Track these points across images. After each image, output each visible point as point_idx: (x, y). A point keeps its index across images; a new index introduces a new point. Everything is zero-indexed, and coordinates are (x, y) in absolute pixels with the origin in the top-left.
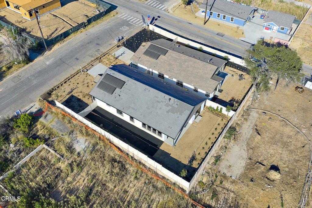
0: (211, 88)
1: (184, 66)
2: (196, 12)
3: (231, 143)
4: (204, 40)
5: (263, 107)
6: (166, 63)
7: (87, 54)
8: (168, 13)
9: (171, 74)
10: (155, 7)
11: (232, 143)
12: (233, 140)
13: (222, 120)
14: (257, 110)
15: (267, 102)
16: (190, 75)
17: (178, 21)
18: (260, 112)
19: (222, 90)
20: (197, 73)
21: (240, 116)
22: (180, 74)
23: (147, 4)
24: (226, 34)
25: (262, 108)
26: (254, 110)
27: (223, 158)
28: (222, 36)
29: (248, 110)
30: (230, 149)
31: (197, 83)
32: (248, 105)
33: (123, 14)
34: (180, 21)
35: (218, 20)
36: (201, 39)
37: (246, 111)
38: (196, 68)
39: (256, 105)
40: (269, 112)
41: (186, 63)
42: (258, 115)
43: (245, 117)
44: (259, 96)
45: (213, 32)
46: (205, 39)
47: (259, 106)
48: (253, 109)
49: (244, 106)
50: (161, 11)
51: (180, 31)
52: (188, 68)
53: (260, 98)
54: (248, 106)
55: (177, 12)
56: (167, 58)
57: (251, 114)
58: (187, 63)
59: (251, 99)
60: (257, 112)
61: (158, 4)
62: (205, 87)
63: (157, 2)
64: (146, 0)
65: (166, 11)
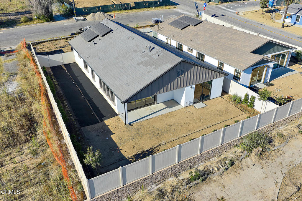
1: (216, 37)
2: (276, 19)
3: (248, 159)
6: (192, 33)
8: (238, 15)
10: (224, 9)
11: (251, 160)
12: (256, 155)
13: (248, 117)
16: (219, 46)
17: (246, 21)
19: (272, 85)
22: (205, 45)
27: (214, 179)
30: (242, 169)
31: (223, 56)
33: (181, 9)
41: (221, 34)
45: (292, 35)
50: (229, 13)
52: (221, 39)
55: (249, 15)
56: (196, 28)
63: (228, 7)
64: (216, 5)
65: (236, 13)
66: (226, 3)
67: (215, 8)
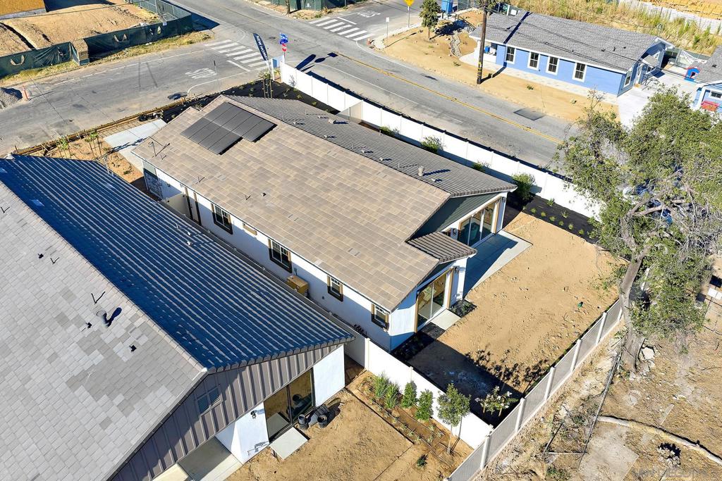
0: (393, 283)
1: (313, 184)
2: (463, 53)
4: (461, 125)
5: (665, 413)
6: (249, 168)
7: (20, 130)
8: (372, 48)
9: (252, 210)
10: (336, 32)
13: (422, 461)
14: (630, 425)
15: (687, 391)
16: (325, 219)
17: (392, 69)
18: (644, 441)
19: (471, 307)
20: (353, 215)
21: (532, 449)
22: (286, 213)
23: (314, 25)
24: (550, 114)
25: (662, 422)
26: (612, 426)
28: (535, 117)
29: (579, 418)
31: (338, 258)
32: (584, 393)
33: (225, 42)
34: (396, 70)
35: (531, 76)
36: (451, 121)
37: (569, 423)
38: (358, 192)
39: (630, 401)
40: (697, 449)
41: (326, 174)
42: (631, 458)
43: (555, 457)
44: (648, 353)
45: (502, 107)
46: (466, 121)
47: (644, 404)
48: (610, 420)
49: (562, 398)
50: (351, 43)
51: (387, 93)
52: (328, 191)
53: (653, 366)
54: (586, 401)
55: (399, 47)
56: (260, 150)
57: (596, 443)
58: (328, 171)
59: (606, 364)
60: (632, 442)
61: (349, 26)
62: (370, 277)
63: (347, 23)
64: (317, 17)
65: (366, 43)
66: (341, 10)
67: (315, 29)
